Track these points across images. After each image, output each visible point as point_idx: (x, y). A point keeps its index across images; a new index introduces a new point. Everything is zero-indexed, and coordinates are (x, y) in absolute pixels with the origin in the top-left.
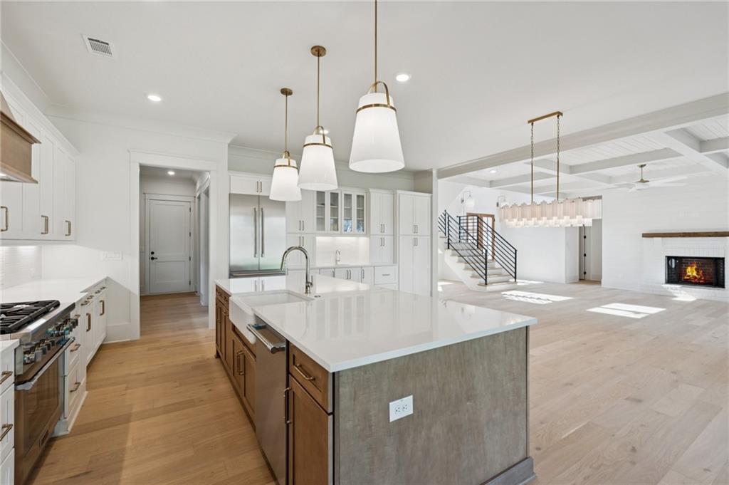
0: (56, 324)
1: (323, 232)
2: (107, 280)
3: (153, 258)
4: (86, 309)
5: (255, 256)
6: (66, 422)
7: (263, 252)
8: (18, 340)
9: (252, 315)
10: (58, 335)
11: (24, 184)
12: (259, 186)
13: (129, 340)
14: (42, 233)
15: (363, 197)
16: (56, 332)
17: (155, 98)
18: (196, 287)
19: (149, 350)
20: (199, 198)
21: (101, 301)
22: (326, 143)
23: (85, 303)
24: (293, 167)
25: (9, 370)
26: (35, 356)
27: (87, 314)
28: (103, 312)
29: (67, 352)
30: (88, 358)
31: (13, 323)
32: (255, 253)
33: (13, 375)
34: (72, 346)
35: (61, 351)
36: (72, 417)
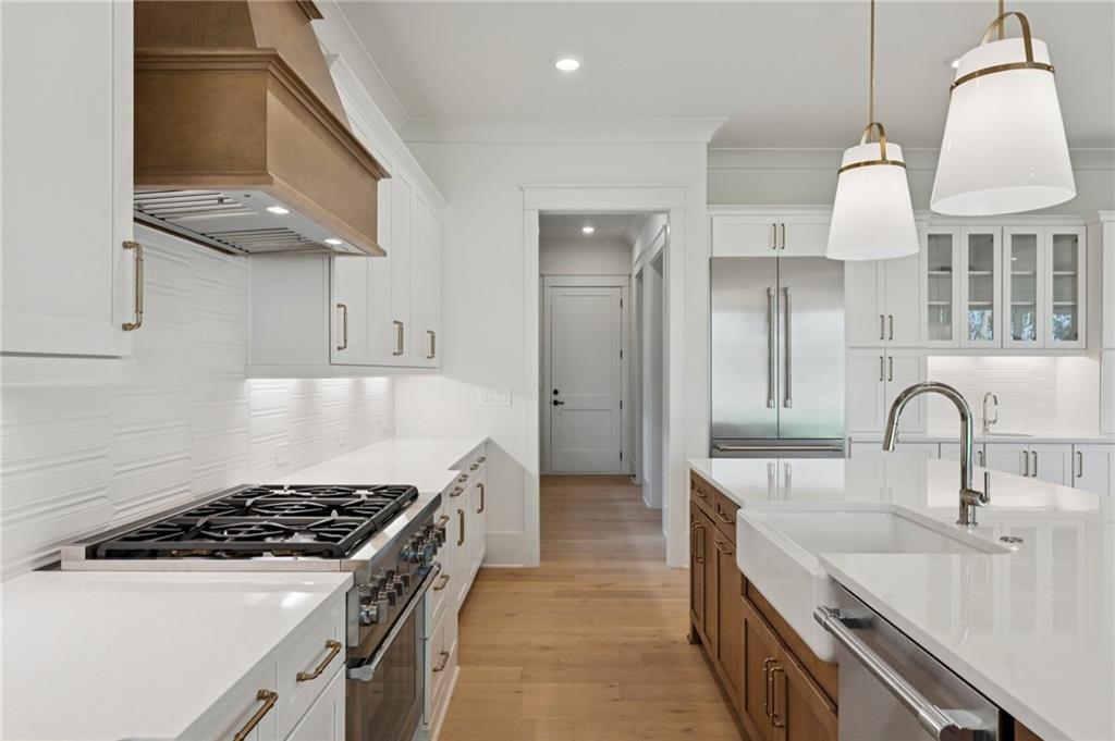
0: (413, 537)
1: (946, 343)
2: (488, 443)
3: (556, 403)
4: (458, 502)
5: (769, 406)
6: (426, 732)
7: (787, 396)
8: (351, 574)
9: (823, 575)
10: (415, 560)
11: (370, 258)
12: (779, 233)
13: (521, 566)
14: (395, 354)
15: (1075, 238)
16: (412, 554)
17: (568, 65)
18: (632, 466)
19: (557, 595)
20: (640, 276)
21: (479, 486)
22: (1036, 59)
23: (456, 492)
24: (895, 163)
25: (337, 641)
26: (378, 611)
27: (459, 511)
28: (482, 508)
29: (430, 594)
30: (460, 596)
31: (346, 533)
32: (770, 397)
33: (343, 651)
34: (437, 581)
35: (420, 593)
36: (434, 724)
